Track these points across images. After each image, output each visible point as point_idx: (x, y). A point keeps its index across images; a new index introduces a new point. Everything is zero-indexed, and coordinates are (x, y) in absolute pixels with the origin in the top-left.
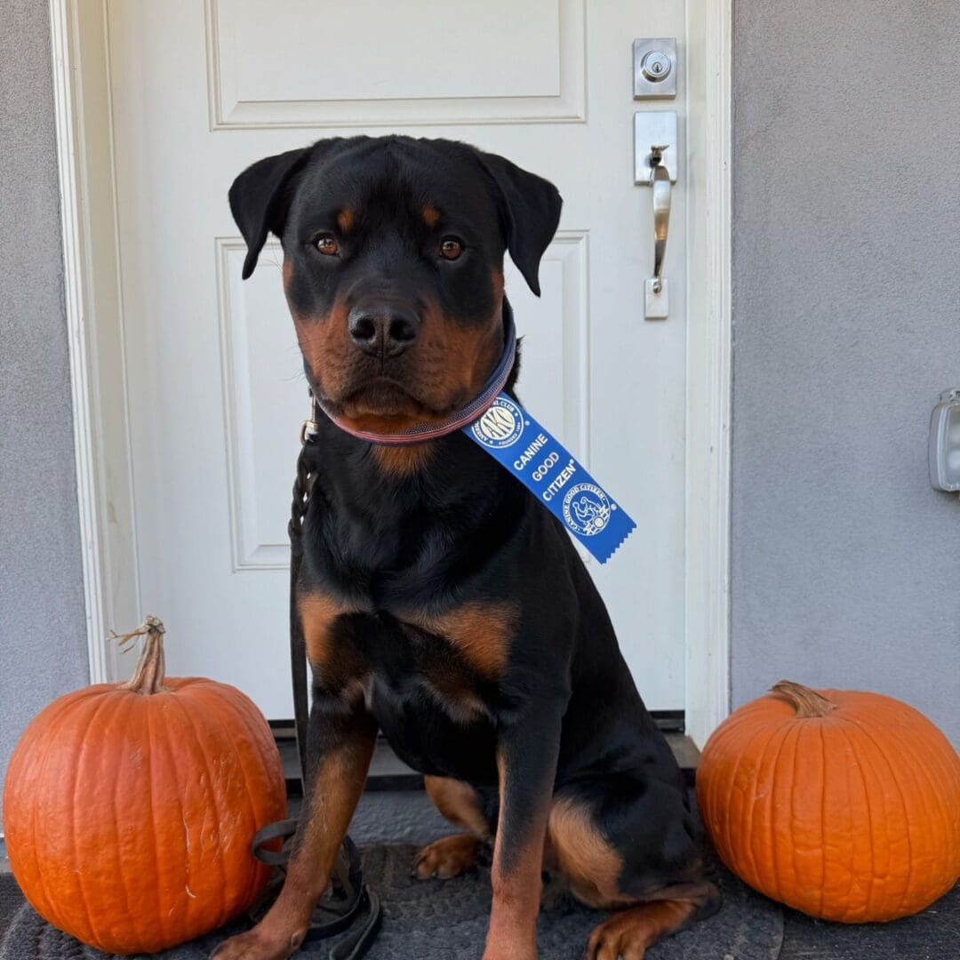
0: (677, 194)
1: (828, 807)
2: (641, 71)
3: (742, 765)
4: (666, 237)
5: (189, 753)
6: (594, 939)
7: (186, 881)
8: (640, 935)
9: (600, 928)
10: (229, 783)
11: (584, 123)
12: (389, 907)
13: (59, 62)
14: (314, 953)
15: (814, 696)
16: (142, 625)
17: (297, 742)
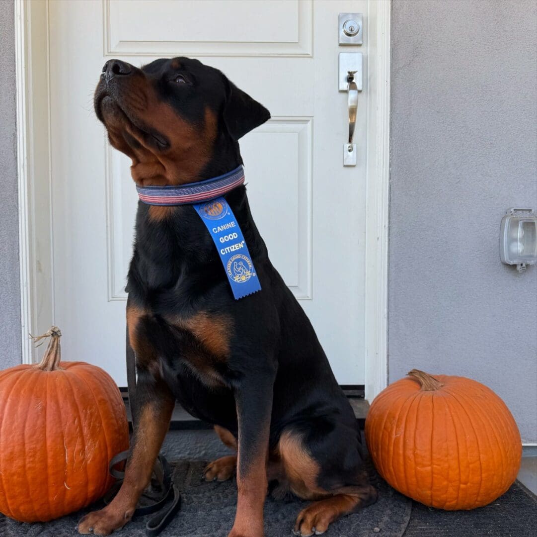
0: (362, 97)
1: (435, 442)
2: (343, 30)
3: (388, 417)
4: (355, 121)
5: (69, 405)
6: (300, 517)
7: (64, 479)
8: (326, 515)
9: (304, 510)
10: (92, 424)
11: (311, 57)
12: (186, 498)
13: (19, 17)
14: (139, 523)
15: (431, 379)
16: (49, 332)
17: (129, 400)
